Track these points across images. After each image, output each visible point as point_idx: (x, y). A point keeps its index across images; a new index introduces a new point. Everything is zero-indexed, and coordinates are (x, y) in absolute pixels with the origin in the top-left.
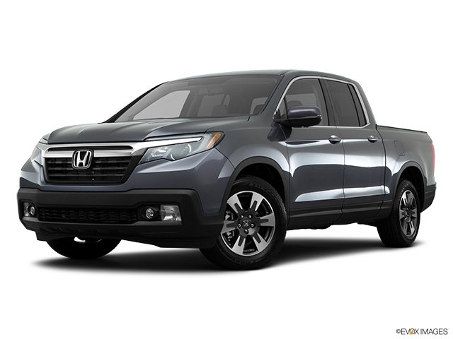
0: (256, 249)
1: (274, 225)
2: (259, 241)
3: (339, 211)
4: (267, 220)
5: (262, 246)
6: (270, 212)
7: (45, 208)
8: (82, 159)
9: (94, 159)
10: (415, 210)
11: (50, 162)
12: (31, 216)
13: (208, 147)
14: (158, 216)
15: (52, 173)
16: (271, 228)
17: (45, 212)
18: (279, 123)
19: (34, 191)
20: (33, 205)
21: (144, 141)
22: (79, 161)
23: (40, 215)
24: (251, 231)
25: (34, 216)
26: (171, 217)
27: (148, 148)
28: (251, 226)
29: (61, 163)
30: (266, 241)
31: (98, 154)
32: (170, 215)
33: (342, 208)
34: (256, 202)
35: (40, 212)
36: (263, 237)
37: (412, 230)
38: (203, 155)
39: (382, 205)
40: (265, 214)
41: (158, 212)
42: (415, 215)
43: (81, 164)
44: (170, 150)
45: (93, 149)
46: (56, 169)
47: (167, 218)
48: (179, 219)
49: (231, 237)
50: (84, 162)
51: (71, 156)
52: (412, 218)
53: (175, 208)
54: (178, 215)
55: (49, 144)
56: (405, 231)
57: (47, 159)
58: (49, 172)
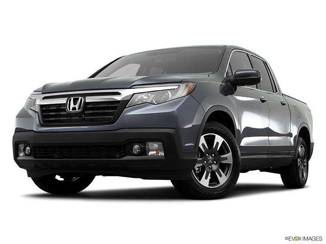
0: (218, 182)
1: (231, 163)
2: (221, 176)
3: (265, 156)
4: (226, 159)
5: (223, 179)
6: (228, 152)
7: (40, 147)
8: (75, 104)
9: (86, 104)
10: (305, 160)
11: (44, 109)
12: (26, 155)
13: (184, 95)
14: (144, 152)
15: (46, 118)
16: (229, 165)
17: (40, 151)
18: (229, 81)
19: (31, 133)
20: (28, 145)
21: (130, 88)
22: (72, 105)
23: (35, 154)
24: (214, 167)
25: (29, 155)
26: (155, 152)
27: (134, 94)
28: (214, 163)
29: (55, 108)
30: (226, 175)
31: (89, 99)
32: (155, 151)
33: (267, 154)
34: (218, 143)
35: (35, 151)
36: (224, 172)
37: (305, 174)
38: (181, 100)
39: (289, 154)
40: (224, 154)
41: (145, 148)
42: (305, 164)
43: (74, 109)
44: (153, 96)
45: (85, 95)
46: (50, 114)
47: (151, 153)
48: (162, 154)
49: (198, 172)
50: (77, 106)
51: (65, 102)
52: (304, 166)
53: (159, 145)
54: (161, 151)
55: (43, 93)
56: (301, 175)
57: (42, 106)
58: (44, 117)
